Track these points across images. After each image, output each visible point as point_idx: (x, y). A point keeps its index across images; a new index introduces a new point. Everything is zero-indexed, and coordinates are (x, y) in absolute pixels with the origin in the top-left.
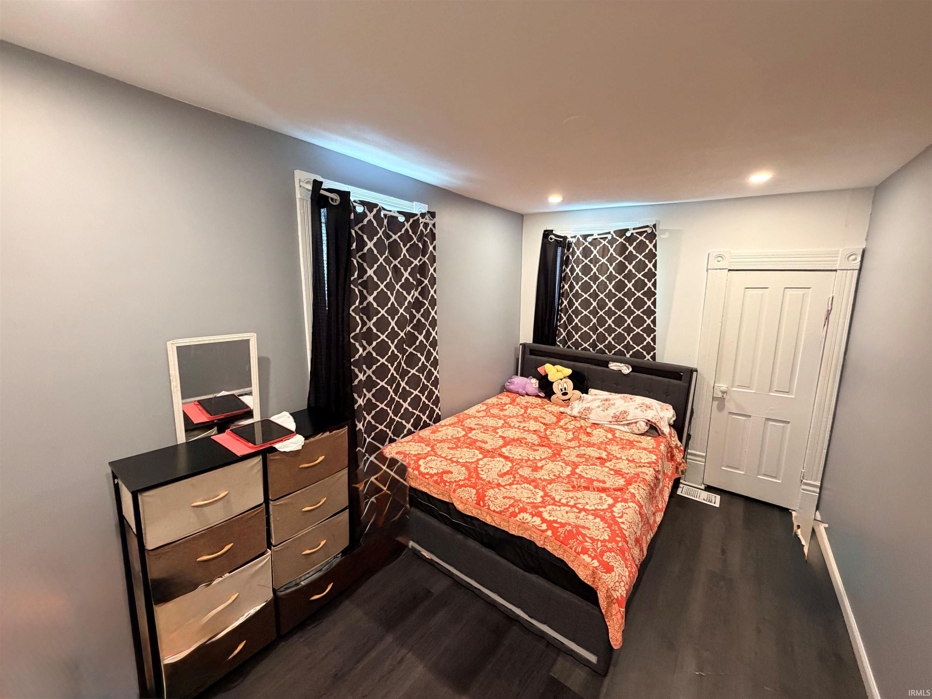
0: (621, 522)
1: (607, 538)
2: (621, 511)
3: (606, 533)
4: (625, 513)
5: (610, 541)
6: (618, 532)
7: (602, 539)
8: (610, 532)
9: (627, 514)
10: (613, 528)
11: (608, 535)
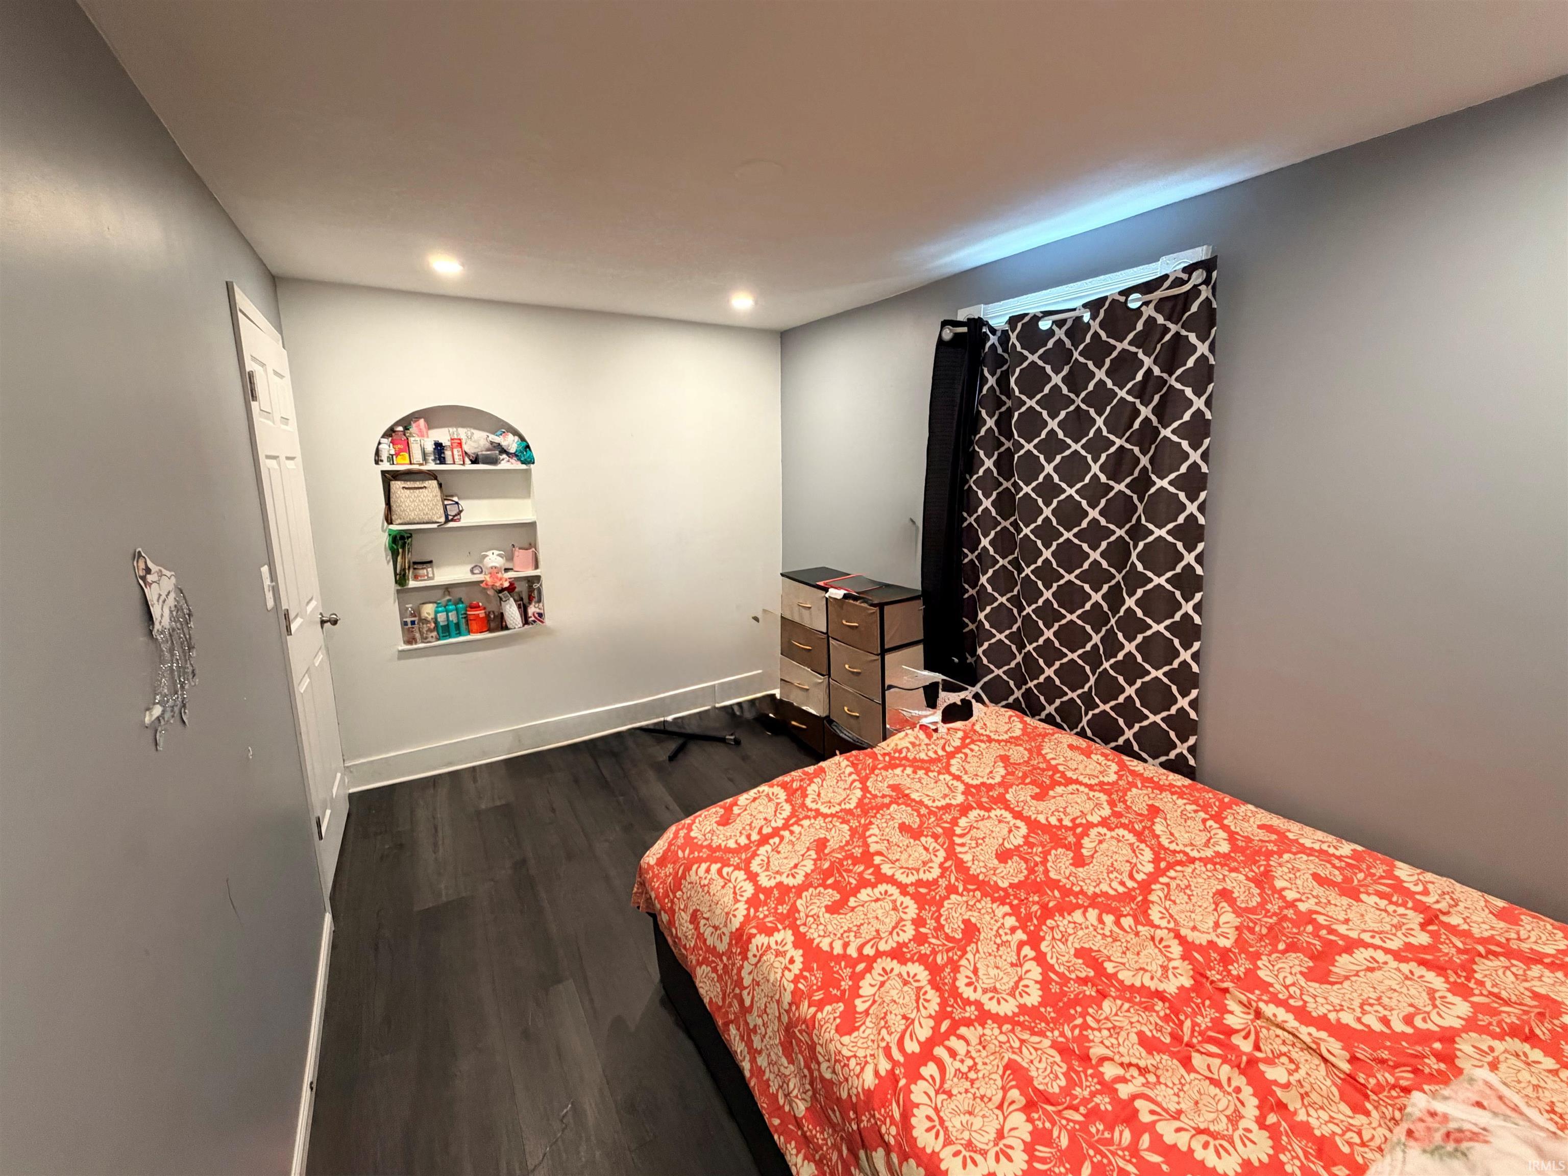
0: (710, 866)
1: (693, 834)
2: (733, 880)
3: (700, 837)
4: (726, 884)
5: (688, 837)
6: (696, 854)
7: (694, 827)
8: (700, 843)
9: (723, 887)
10: (704, 850)
11: (696, 838)
